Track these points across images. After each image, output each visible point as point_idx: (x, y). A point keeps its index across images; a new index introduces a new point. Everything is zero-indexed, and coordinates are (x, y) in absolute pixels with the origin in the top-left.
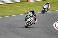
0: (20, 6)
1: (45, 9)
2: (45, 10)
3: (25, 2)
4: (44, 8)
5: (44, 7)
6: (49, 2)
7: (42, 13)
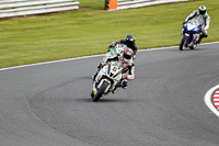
0: (79, 24)
1: (192, 32)
2: (191, 36)
3: (99, 8)
4: (189, 29)
5: (189, 25)
6: (205, 8)
7: (181, 49)
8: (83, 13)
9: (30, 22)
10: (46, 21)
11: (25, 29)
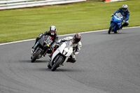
0: (86, 10)
3: (99, 1)
8: (90, 4)
9: (55, 9)
10: (65, 8)
11: (52, 14)
